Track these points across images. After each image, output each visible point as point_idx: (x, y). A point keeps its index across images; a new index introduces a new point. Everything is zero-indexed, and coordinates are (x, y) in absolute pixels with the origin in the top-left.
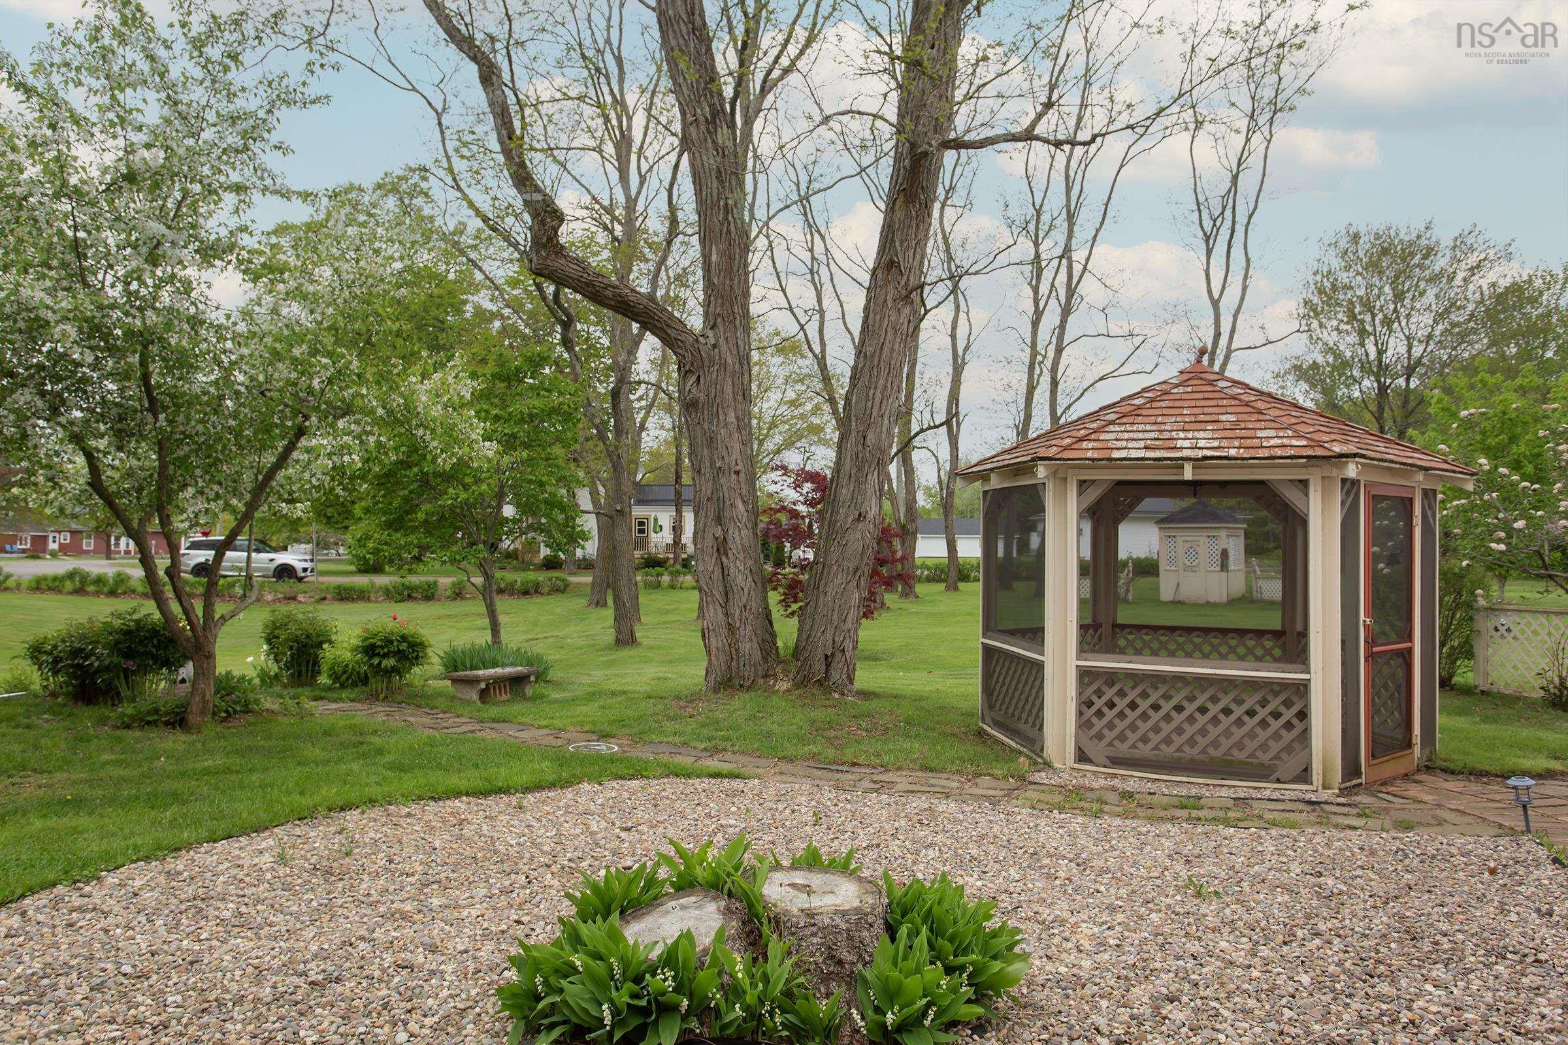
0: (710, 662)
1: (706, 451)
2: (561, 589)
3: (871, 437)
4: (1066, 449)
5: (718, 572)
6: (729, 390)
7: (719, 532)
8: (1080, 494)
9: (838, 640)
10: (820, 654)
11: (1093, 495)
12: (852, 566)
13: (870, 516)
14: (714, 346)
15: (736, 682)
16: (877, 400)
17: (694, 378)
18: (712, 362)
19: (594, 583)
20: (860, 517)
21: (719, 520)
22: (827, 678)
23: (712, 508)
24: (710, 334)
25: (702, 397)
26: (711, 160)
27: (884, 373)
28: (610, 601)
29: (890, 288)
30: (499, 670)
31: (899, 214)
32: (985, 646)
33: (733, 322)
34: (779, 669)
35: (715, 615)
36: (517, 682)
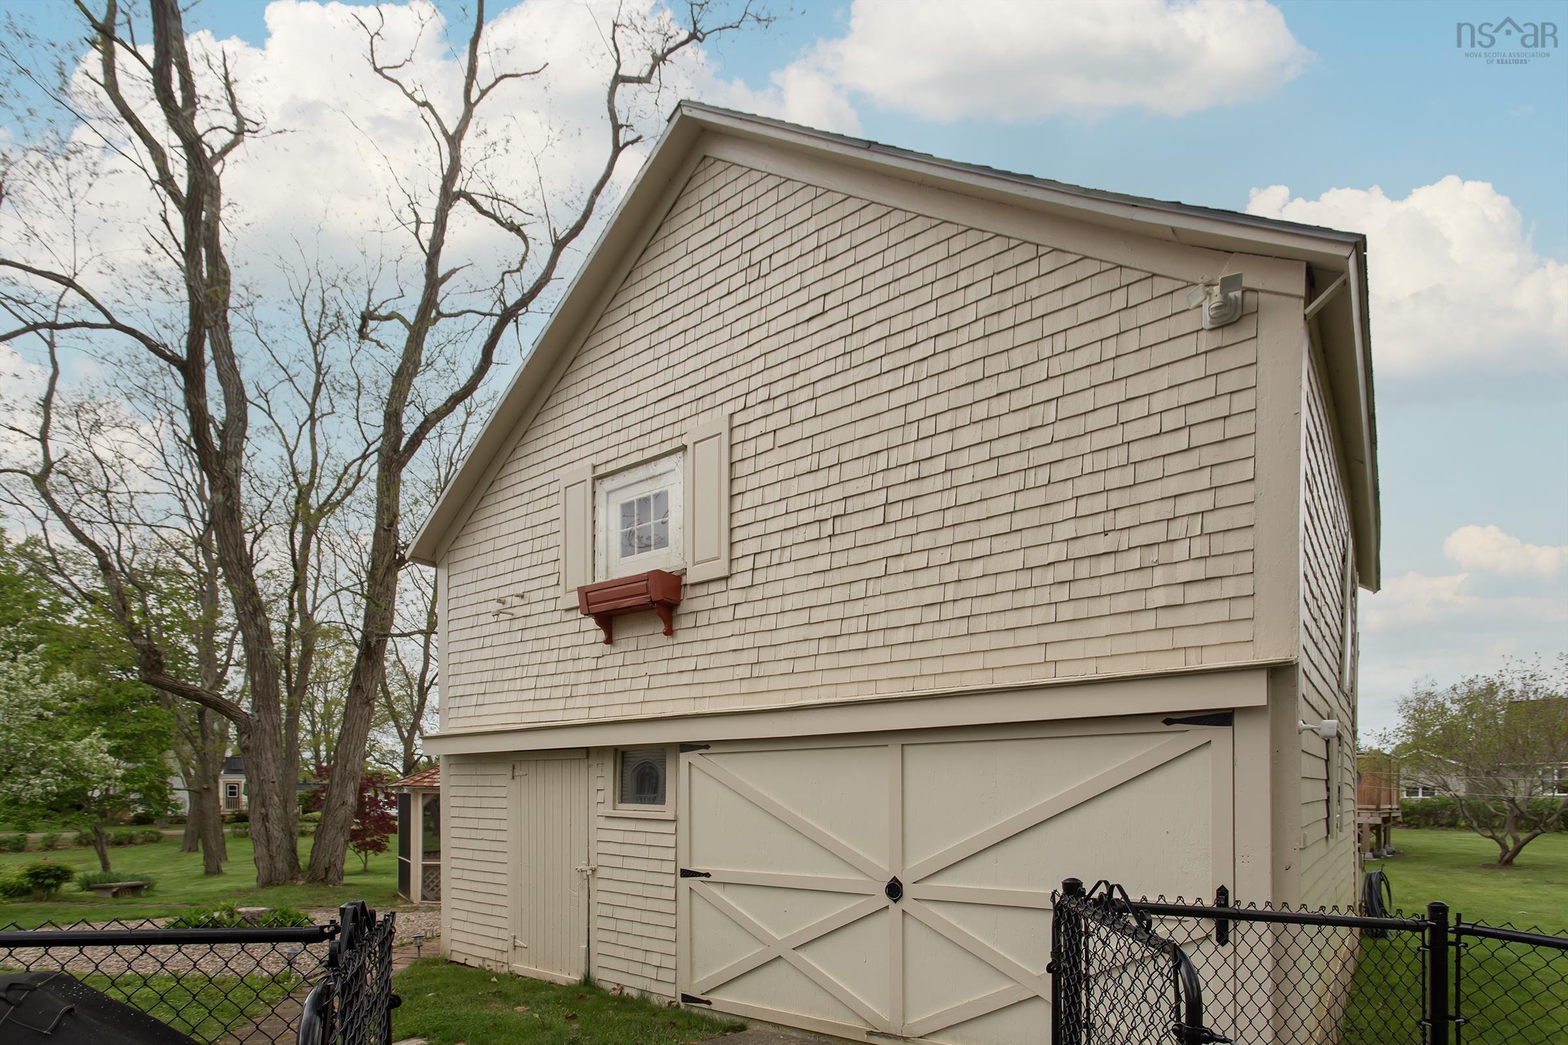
0: (259, 874)
1: (254, 772)
2: (156, 839)
3: (349, 767)
4: (417, 781)
5: (263, 830)
6: (267, 742)
7: (263, 811)
8: (423, 798)
9: (332, 860)
10: (322, 866)
11: (428, 800)
12: (340, 826)
13: (349, 803)
14: (258, 721)
15: (275, 882)
16: (352, 750)
17: (246, 736)
18: (257, 729)
19: (186, 835)
20: (344, 804)
21: (263, 805)
22: (326, 878)
23: (259, 800)
24: (256, 715)
25: (251, 745)
26: (253, 632)
27: (355, 737)
28: (200, 847)
29: (358, 698)
30: (125, 883)
31: (363, 664)
32: (400, 860)
33: (270, 709)
34: (299, 875)
35: (262, 850)
36: (135, 890)
